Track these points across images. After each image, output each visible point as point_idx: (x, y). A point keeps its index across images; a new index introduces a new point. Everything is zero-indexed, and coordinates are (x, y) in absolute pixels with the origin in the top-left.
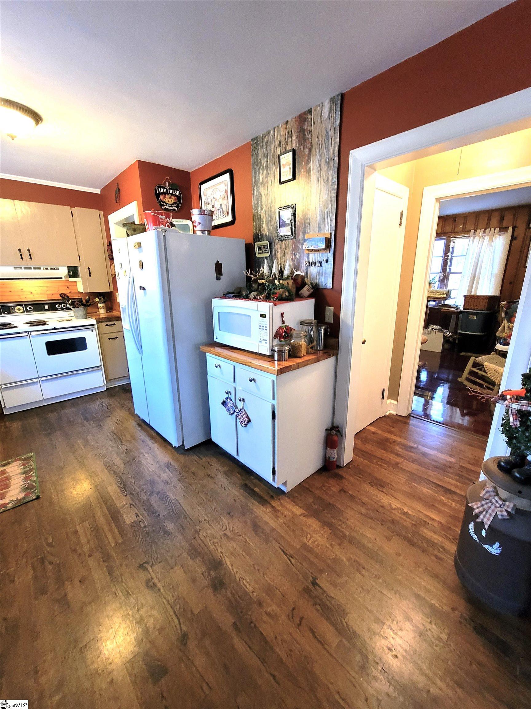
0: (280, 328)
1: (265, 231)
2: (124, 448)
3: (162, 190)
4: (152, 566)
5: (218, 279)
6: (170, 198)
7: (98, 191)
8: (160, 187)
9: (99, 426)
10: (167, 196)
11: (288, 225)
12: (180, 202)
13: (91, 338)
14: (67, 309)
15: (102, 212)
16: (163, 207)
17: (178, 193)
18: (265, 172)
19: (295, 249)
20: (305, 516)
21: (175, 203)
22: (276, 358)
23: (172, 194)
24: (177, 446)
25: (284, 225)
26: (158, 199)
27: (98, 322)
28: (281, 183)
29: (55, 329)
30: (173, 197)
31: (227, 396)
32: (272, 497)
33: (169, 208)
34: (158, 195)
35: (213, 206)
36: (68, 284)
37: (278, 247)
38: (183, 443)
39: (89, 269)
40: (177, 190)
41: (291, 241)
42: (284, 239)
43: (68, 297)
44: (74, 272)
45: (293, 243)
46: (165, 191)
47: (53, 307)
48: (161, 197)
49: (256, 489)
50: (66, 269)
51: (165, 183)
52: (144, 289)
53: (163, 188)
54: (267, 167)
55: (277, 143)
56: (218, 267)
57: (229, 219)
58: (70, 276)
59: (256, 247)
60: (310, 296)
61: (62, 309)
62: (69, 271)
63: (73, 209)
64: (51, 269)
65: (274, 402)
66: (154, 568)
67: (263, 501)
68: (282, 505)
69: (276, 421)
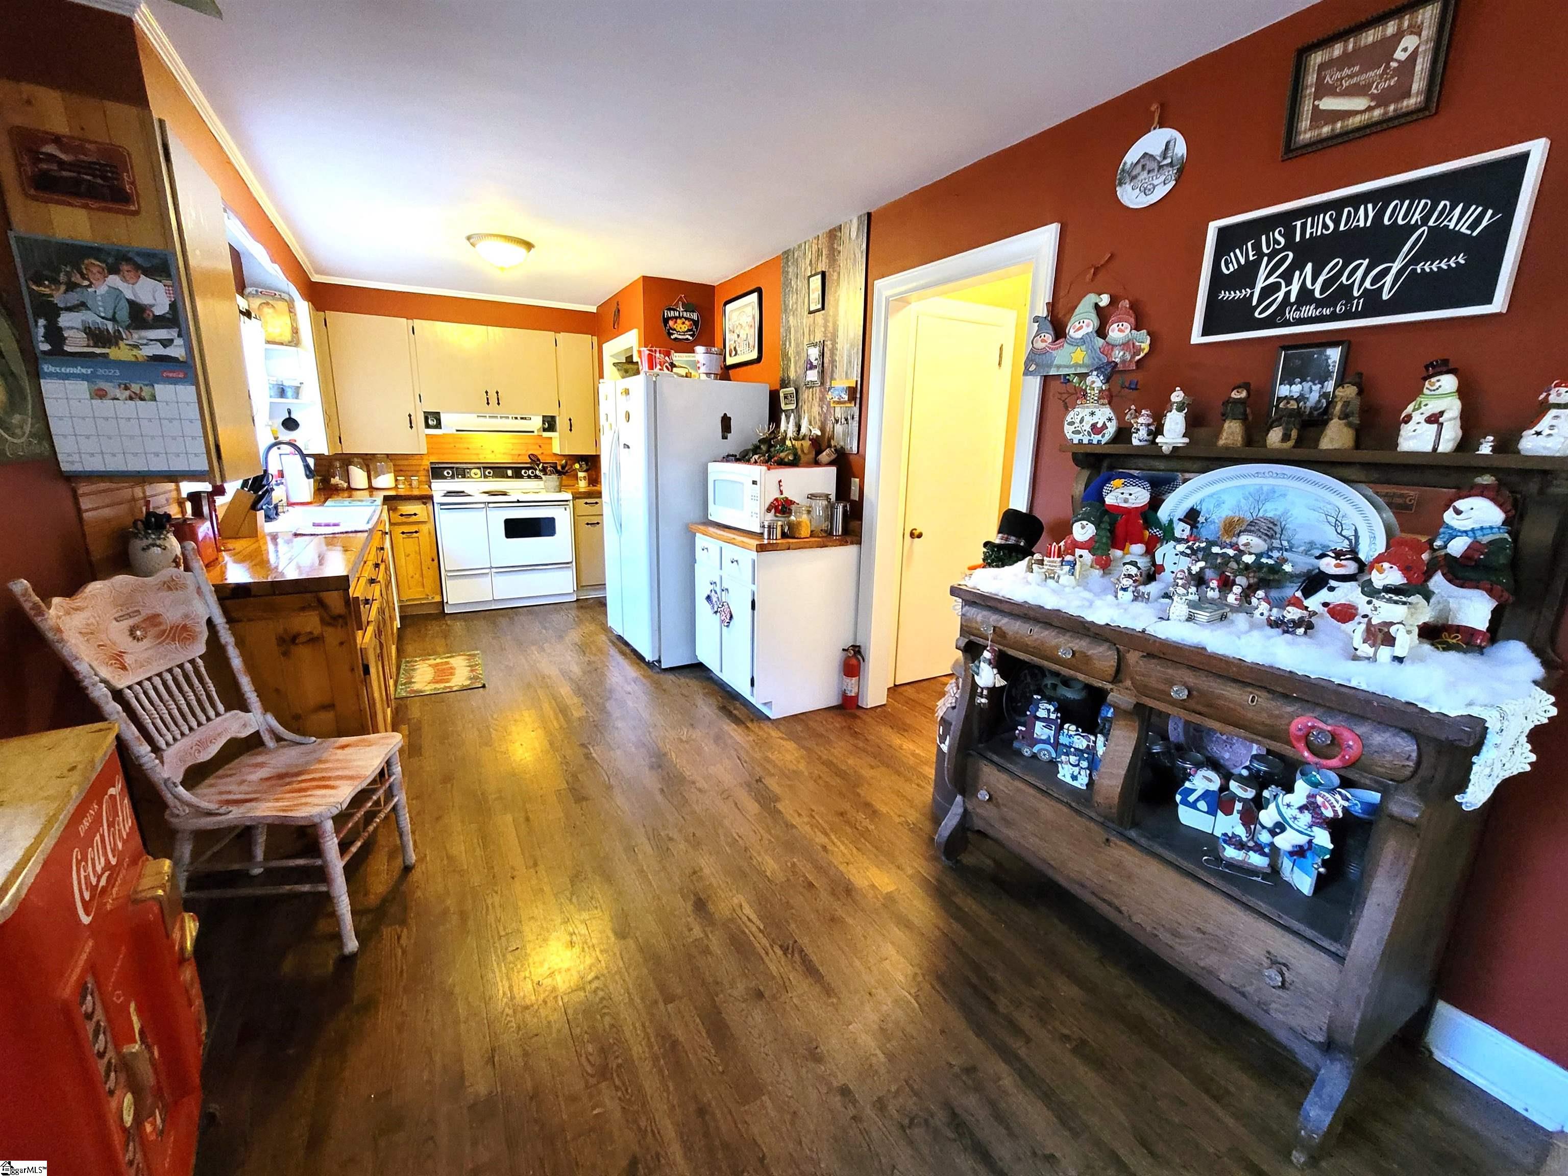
0: (776, 499)
1: (792, 375)
2: (587, 659)
3: (672, 314)
4: (593, 746)
5: (724, 437)
6: (684, 323)
7: (593, 309)
8: (670, 309)
9: (561, 638)
10: (679, 321)
11: (816, 367)
12: (697, 328)
13: (563, 519)
14: (536, 477)
15: (595, 338)
16: (672, 337)
17: (695, 316)
18: (795, 296)
19: (822, 399)
20: (782, 738)
21: (689, 330)
22: (766, 536)
23: (686, 319)
24: (651, 660)
25: (812, 367)
26: (666, 326)
27: (575, 498)
28: (810, 313)
29: (518, 501)
30: (687, 322)
31: (712, 587)
32: (752, 720)
33: (680, 337)
34: (666, 321)
35: (738, 336)
36: (540, 442)
37: (805, 396)
38: (660, 657)
39: (570, 420)
40: (693, 312)
41: (818, 389)
42: (810, 386)
43: (539, 460)
44: (550, 424)
45: (820, 391)
46: (677, 314)
47: (518, 474)
48: (671, 323)
49: (735, 712)
50: (541, 419)
51: (677, 304)
52: (628, 447)
53: (674, 310)
54: (797, 289)
55: (808, 262)
56: (726, 423)
57: (754, 355)
58: (545, 430)
59: (782, 395)
60: (831, 464)
61: (529, 477)
62: (544, 423)
63: (557, 335)
64: (522, 418)
65: (754, 588)
66: (596, 748)
67: (737, 721)
68: (760, 727)
69: (756, 612)
